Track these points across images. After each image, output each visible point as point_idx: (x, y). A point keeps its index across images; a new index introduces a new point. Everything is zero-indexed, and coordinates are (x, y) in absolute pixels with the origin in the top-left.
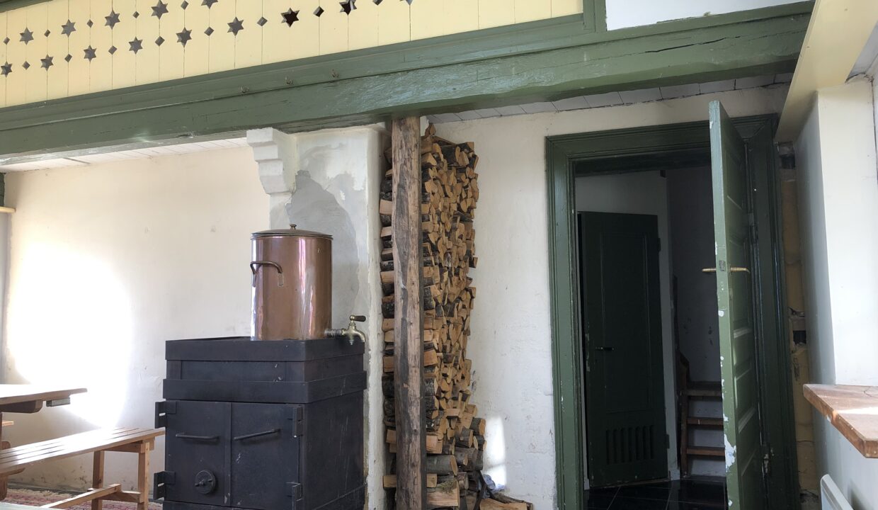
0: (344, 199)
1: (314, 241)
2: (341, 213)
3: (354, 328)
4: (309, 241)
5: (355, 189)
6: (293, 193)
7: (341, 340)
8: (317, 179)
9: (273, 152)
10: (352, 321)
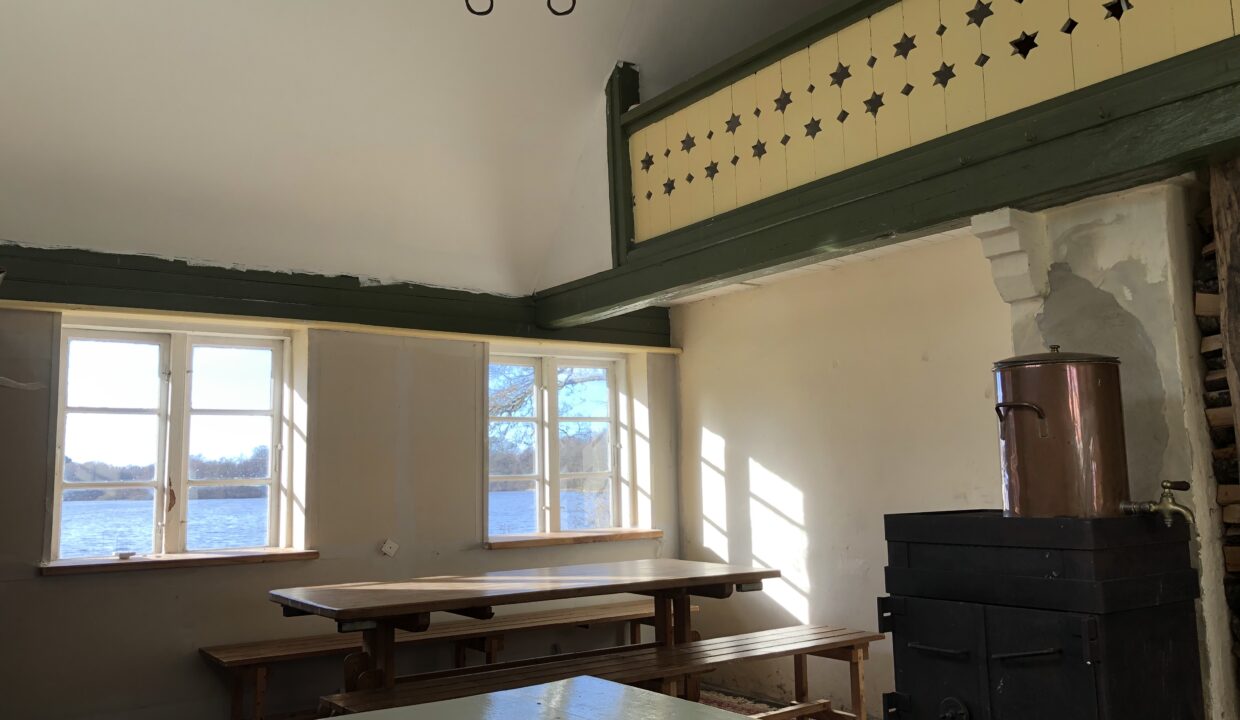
0: (1130, 299)
1: (1089, 368)
2: (1128, 321)
3: (1170, 501)
4: (1082, 368)
5: (1150, 282)
6: (1046, 298)
7: (1150, 520)
8: (1083, 273)
9: (1012, 242)
10: (1167, 490)
